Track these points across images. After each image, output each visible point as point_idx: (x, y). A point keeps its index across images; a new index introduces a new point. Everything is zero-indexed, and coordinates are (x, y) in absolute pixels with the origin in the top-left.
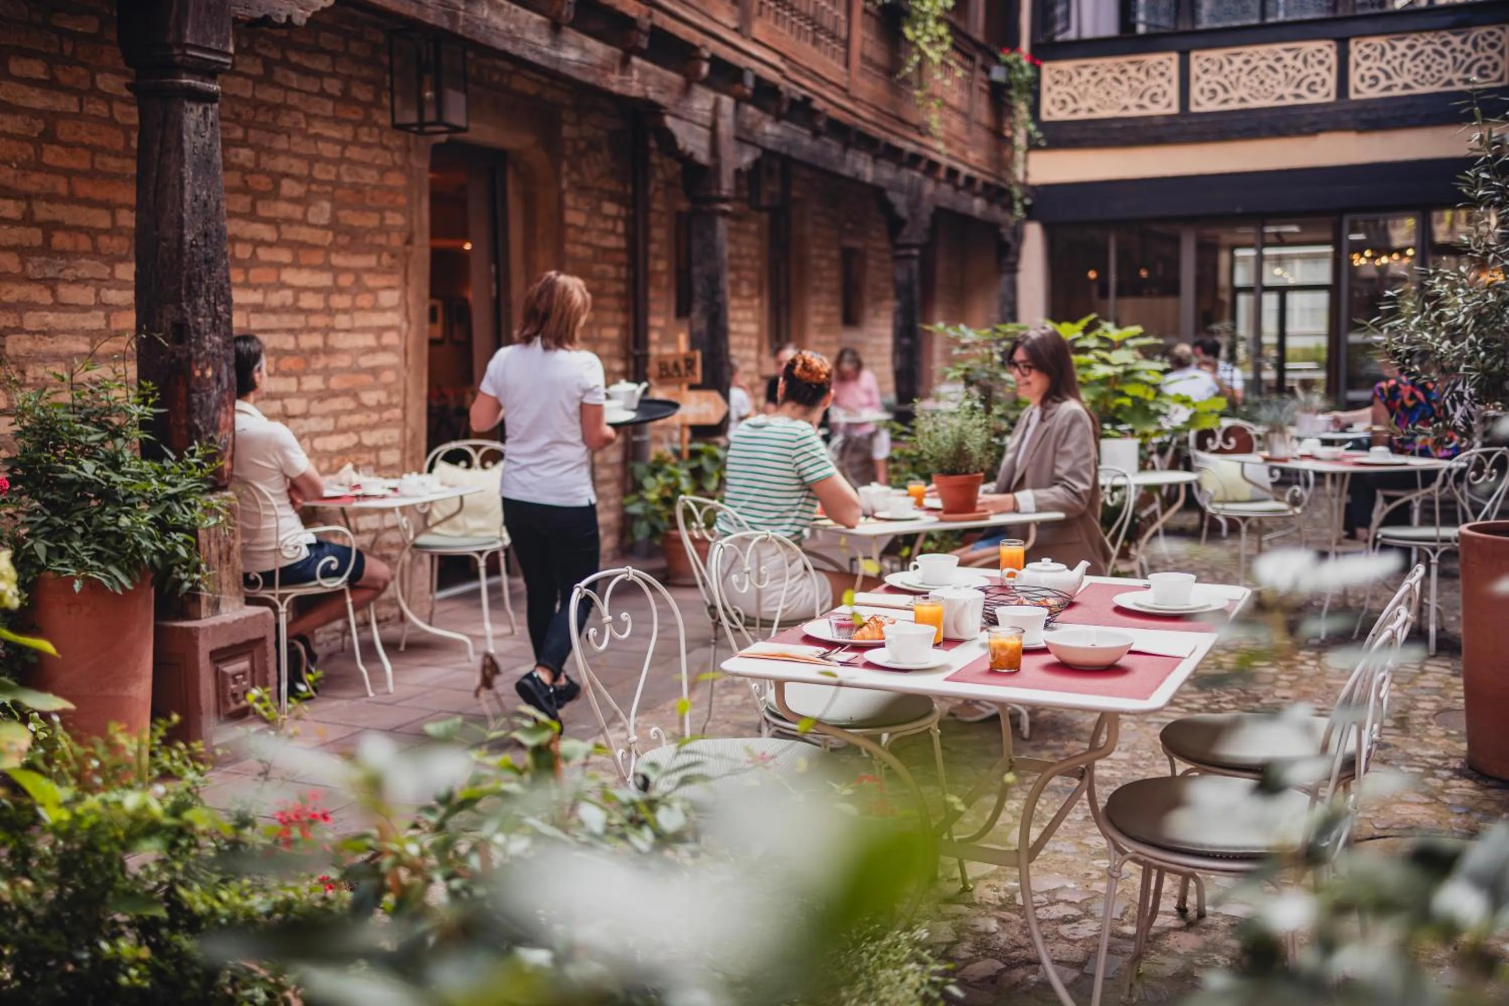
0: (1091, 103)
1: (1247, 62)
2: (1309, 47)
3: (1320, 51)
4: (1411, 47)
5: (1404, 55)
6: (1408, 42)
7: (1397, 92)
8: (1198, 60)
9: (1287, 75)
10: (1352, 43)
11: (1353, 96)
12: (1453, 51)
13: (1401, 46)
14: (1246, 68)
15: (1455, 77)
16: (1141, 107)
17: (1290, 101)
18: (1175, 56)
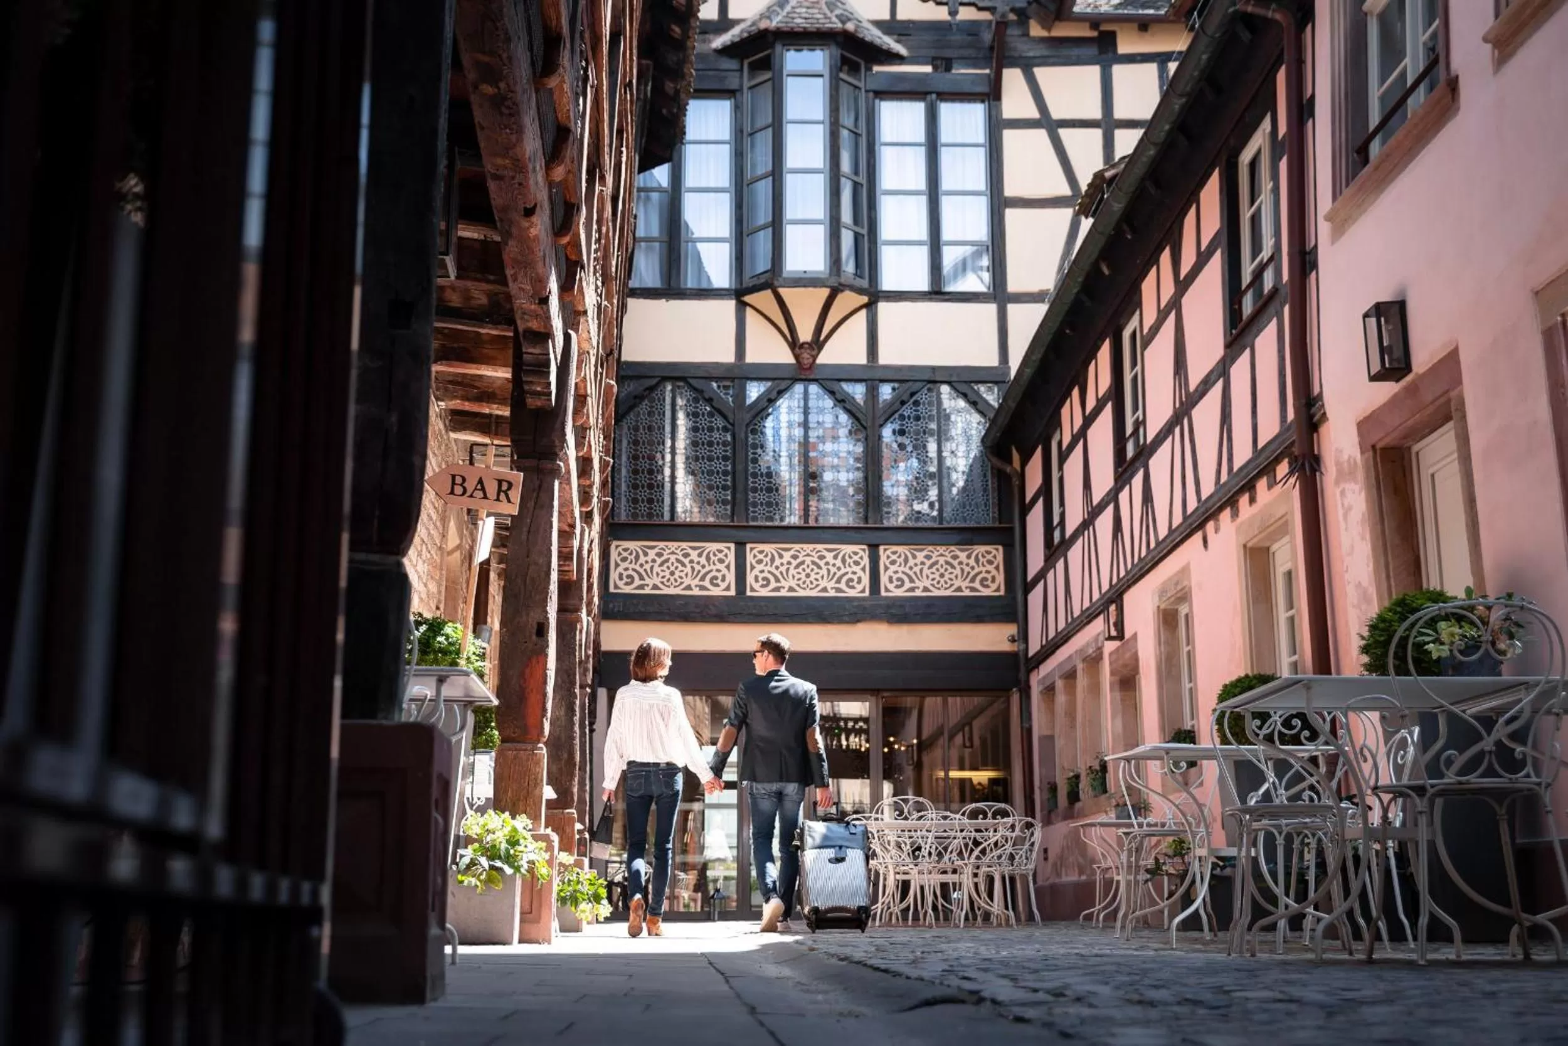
0: (657, 581)
1: (795, 557)
2: (848, 549)
3: (856, 553)
4: (928, 557)
5: (923, 563)
6: (925, 553)
7: (918, 593)
8: (753, 552)
9: (829, 571)
10: (882, 548)
11: (883, 593)
12: (961, 563)
13: (920, 556)
14: (795, 563)
15: (964, 585)
16: (702, 588)
17: (832, 593)
18: (732, 546)
